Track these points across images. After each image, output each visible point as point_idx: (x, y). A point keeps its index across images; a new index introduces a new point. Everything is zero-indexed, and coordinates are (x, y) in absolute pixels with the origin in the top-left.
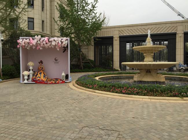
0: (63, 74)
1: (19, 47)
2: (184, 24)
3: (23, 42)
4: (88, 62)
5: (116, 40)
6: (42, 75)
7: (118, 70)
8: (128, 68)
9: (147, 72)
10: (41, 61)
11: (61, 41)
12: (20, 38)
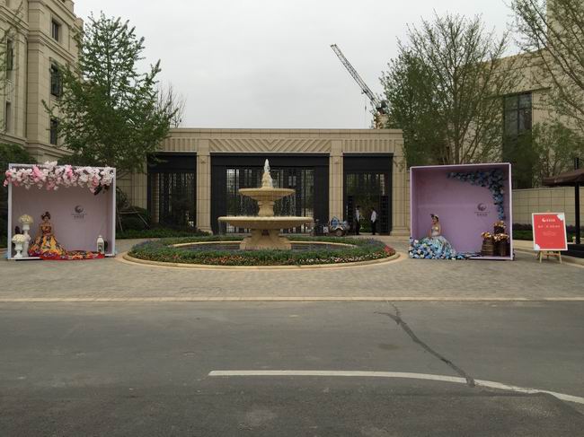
0: (101, 240)
1: (7, 186)
2: (344, 138)
3: (19, 173)
4: (135, 215)
5: (203, 163)
6: (53, 242)
7: (207, 234)
8: (230, 228)
9: (263, 234)
10: (47, 213)
11: (99, 174)
12: (10, 165)
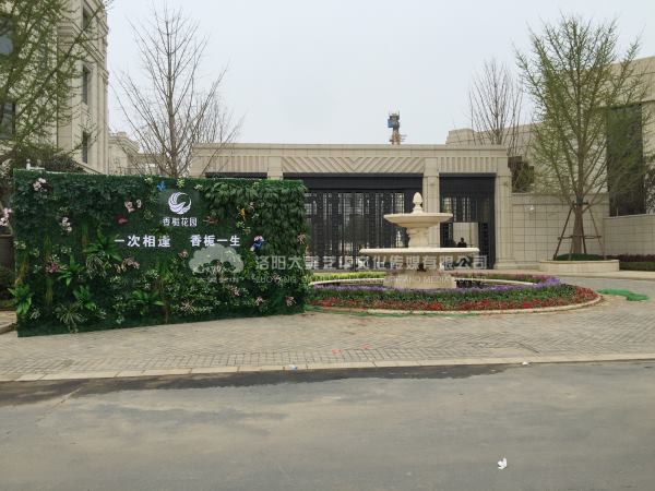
2: (440, 155)
